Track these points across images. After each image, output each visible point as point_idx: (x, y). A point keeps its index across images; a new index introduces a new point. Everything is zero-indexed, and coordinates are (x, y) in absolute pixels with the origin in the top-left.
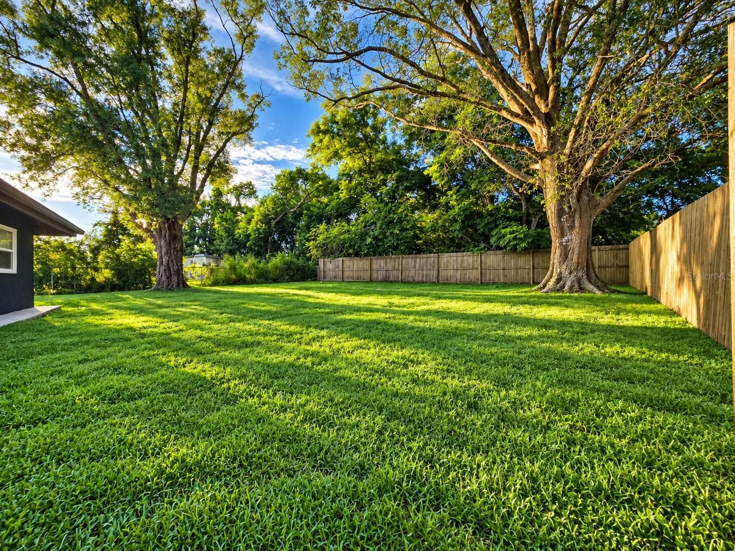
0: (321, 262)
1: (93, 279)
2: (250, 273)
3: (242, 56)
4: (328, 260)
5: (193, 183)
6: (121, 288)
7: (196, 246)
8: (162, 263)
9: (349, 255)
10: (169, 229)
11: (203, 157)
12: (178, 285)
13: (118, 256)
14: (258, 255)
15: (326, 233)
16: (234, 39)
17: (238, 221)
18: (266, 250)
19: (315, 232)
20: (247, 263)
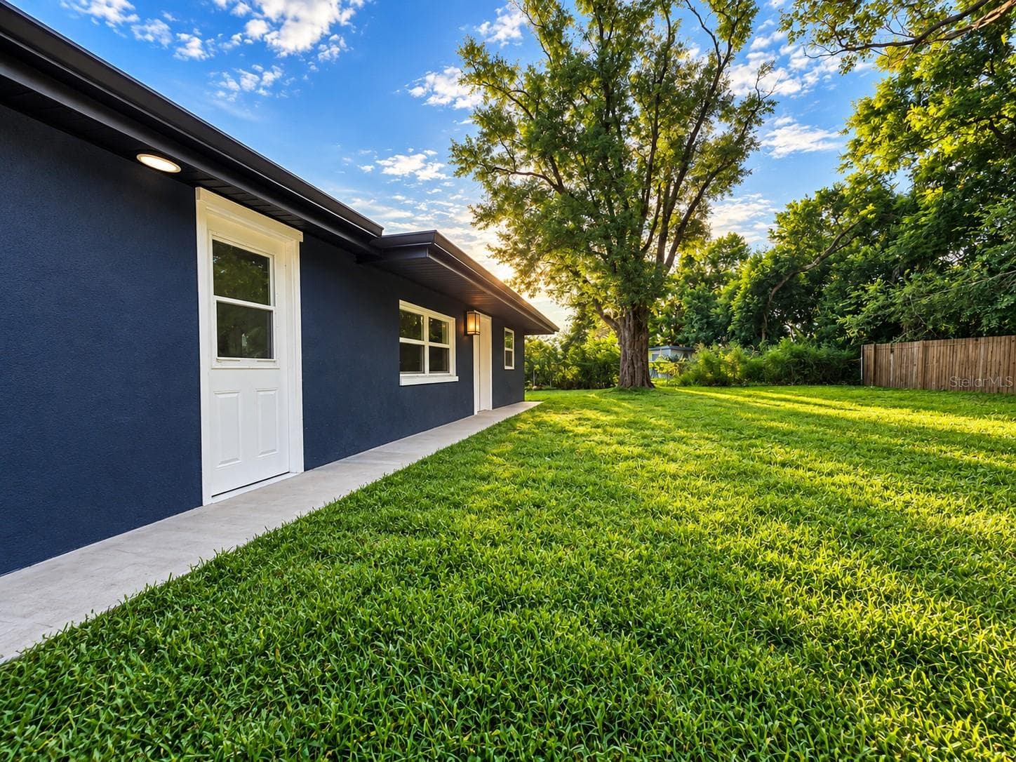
0: (869, 349)
1: (564, 377)
2: (733, 369)
3: (729, 54)
4: (885, 347)
5: (660, 255)
6: (588, 386)
7: (658, 336)
8: (625, 360)
9: (943, 335)
10: (635, 318)
11: (673, 219)
12: (643, 384)
13: (584, 352)
14: (745, 343)
15: (882, 298)
16: (717, 35)
17: (715, 297)
18: (760, 335)
19: (858, 297)
20: (730, 355)
